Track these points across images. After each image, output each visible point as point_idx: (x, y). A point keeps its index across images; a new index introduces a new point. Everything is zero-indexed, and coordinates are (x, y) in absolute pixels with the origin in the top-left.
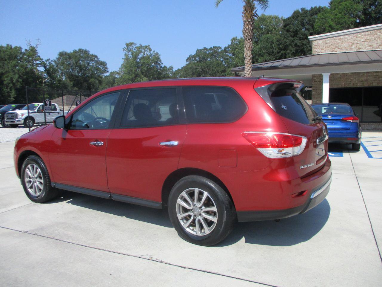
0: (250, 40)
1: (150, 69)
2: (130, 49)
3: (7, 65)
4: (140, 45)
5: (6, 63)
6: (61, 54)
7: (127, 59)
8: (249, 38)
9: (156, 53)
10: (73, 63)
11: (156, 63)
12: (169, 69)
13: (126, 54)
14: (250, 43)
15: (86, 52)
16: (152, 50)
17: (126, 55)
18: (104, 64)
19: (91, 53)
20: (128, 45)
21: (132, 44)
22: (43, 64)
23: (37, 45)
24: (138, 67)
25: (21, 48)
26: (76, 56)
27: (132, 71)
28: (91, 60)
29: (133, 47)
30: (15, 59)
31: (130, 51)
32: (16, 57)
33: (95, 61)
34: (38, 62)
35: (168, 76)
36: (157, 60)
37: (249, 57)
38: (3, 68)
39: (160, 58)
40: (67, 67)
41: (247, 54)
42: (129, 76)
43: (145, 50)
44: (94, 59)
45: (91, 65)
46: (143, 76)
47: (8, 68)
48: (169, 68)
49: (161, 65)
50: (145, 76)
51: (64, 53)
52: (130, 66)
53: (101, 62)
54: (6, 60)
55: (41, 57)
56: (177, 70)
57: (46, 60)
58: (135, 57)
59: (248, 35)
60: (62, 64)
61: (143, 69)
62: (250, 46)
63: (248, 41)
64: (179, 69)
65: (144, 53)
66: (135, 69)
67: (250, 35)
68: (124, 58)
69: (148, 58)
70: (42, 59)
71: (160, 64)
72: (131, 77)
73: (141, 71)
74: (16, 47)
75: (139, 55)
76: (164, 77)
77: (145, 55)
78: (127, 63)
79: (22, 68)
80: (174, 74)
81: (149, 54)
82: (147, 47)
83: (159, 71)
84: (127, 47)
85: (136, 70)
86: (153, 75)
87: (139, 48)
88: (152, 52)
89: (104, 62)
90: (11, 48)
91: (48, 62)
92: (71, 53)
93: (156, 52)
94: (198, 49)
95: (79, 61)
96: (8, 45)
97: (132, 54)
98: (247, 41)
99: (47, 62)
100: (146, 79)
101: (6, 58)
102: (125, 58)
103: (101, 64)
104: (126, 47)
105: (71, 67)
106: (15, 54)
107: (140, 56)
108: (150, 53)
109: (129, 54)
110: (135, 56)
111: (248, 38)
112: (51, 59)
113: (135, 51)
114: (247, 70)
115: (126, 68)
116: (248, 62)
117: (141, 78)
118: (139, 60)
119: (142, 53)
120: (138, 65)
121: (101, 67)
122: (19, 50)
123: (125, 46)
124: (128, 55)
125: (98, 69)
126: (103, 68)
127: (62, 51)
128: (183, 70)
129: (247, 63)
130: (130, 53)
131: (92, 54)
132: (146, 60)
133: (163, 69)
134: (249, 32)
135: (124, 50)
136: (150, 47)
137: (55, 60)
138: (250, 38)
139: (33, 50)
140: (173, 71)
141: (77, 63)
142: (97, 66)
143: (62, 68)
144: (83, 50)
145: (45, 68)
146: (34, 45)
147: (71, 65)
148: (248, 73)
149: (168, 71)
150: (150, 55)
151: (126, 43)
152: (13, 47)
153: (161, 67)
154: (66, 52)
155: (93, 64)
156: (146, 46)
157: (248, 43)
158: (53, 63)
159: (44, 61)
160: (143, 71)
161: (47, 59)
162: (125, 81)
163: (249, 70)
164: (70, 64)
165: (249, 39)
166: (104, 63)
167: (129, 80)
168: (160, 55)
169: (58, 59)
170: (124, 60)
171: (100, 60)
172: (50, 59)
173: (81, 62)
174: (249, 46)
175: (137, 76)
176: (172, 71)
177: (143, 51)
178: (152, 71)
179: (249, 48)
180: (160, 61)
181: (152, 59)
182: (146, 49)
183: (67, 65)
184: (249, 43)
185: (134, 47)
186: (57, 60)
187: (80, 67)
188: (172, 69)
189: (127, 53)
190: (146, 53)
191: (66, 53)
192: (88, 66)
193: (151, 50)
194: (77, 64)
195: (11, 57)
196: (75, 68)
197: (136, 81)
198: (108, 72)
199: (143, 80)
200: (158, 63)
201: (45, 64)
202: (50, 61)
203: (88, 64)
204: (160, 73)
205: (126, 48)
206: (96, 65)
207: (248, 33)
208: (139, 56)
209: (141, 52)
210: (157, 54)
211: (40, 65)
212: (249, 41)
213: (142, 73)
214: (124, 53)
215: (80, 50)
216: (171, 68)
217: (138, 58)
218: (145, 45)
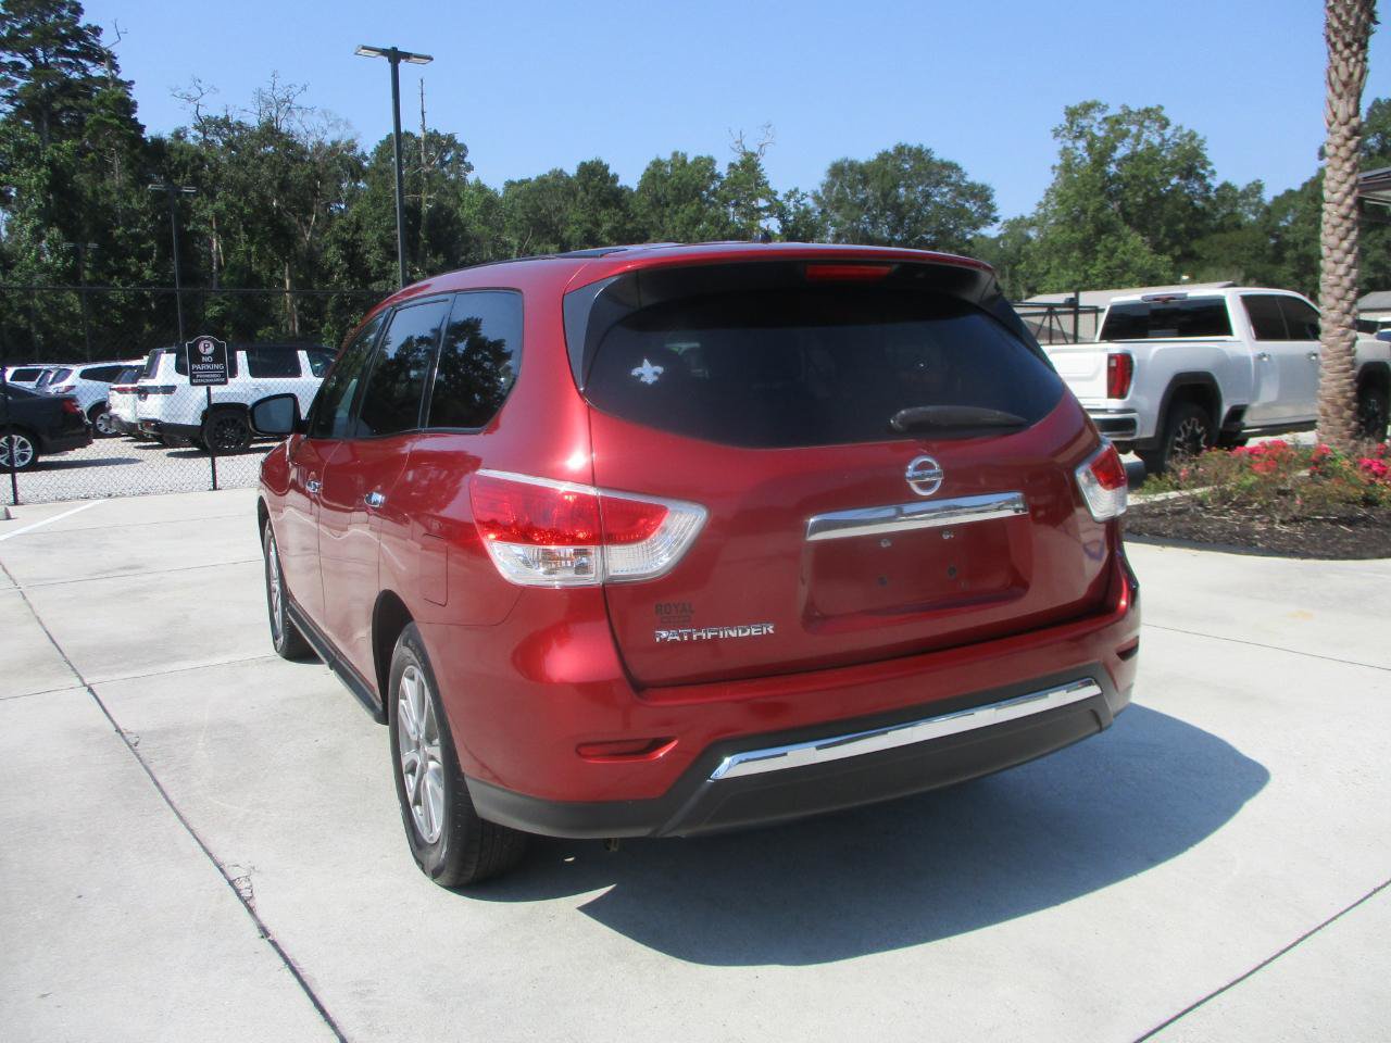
0: (1355, 48)
1: (1162, 199)
2: (1083, 128)
3: (672, 220)
4: (1124, 107)
5: (668, 211)
6: (838, 171)
7: (1067, 168)
8: (1348, 38)
9: (1186, 135)
10: (876, 198)
11: (1190, 172)
12: (1245, 194)
13: (1065, 149)
14: (1353, 60)
15: (920, 155)
16: (1171, 122)
17: (1065, 152)
18: (982, 194)
19: (937, 156)
20: (1072, 114)
21: (1088, 108)
22: (778, 210)
23: (761, 146)
24: (1111, 197)
25: (711, 161)
26: (885, 173)
27: (1084, 211)
28: (937, 184)
29: (1094, 119)
30: (693, 198)
31: (1081, 135)
32: (697, 191)
33: (952, 185)
34: (762, 203)
35: (1234, 223)
36: (1191, 162)
37: (1346, 123)
38: (658, 229)
39: (1205, 153)
40: (856, 212)
41: (1335, 114)
42: (1073, 231)
43: (1141, 125)
44: (950, 177)
45: (938, 199)
46: (1127, 229)
47: (674, 228)
48: (1244, 191)
49: (1209, 180)
50: (1141, 227)
51: (846, 164)
52: (1078, 193)
53: (972, 186)
54: (667, 205)
55: (772, 186)
56: (1283, 196)
57: (785, 195)
58: (1101, 158)
59: (1345, 24)
60: (839, 204)
61: (1131, 201)
62: (1351, 75)
63: (1341, 53)
64: (1290, 193)
65: (1138, 138)
66: (1097, 205)
67: (1352, 23)
68: (1057, 165)
69: (1152, 156)
70: (776, 193)
71: (1203, 177)
72: (1079, 236)
73: (1122, 208)
74: (698, 160)
75: (1114, 148)
76: (1221, 228)
77: (1140, 148)
78: (1069, 183)
79: (712, 227)
80: (1268, 210)
81: (1156, 141)
82: (1154, 116)
83: (1198, 203)
84: (1072, 123)
85: (1103, 207)
86: (1171, 223)
87: (1118, 122)
88: (1168, 132)
89: (983, 186)
90: (684, 162)
91: (792, 200)
92: (869, 164)
93: (1185, 131)
94: (1378, 100)
95: (896, 186)
96: (675, 154)
97: (1090, 146)
98: (1337, 56)
99: (789, 200)
100: (1140, 238)
101: (669, 198)
102: (1061, 166)
103: (974, 196)
104: (1067, 120)
105: (869, 209)
106: (693, 183)
107: (1122, 151)
108: (1161, 135)
109: (1077, 149)
110: (1100, 153)
111: (1343, 38)
112: (801, 191)
113: (1101, 134)
114: (1332, 184)
115: (1062, 202)
116: (1338, 147)
117: (1119, 238)
118: (1117, 165)
119: (1128, 141)
120: (1108, 188)
121: (971, 206)
122: (707, 169)
123: (1063, 120)
124: (1072, 153)
125: (960, 213)
126: (980, 207)
127: (839, 160)
128: (1305, 195)
129: (1335, 155)
130: (1081, 143)
131: (941, 160)
132: (1144, 166)
133: (1218, 196)
134: (1348, 13)
135: (1057, 134)
136: (1164, 113)
137: (815, 193)
138: (1355, 40)
139: (749, 168)
140: (1261, 201)
141: (885, 195)
142: (957, 204)
143: (838, 217)
144: (910, 150)
145: (784, 222)
146: (752, 147)
147: (870, 204)
148: (1337, 196)
149: (1241, 202)
150: (1161, 145)
151: (1067, 108)
152: (690, 160)
153: (1208, 188)
154: (852, 162)
155: (944, 195)
156: (1147, 111)
157: (1343, 63)
158: (810, 202)
159: (780, 197)
160: (1128, 209)
161: (790, 191)
162: (1057, 251)
163: (1344, 182)
164: (864, 202)
165: (1348, 45)
166: (984, 188)
167: (1070, 247)
168: (1202, 142)
169: (828, 187)
170: (1057, 171)
171: (969, 179)
172: (796, 190)
173: (901, 190)
174: (1344, 77)
175: (1104, 228)
176: (1256, 200)
177: (1134, 129)
178: (1168, 207)
179: (1345, 85)
180: (1204, 164)
181: (1169, 158)
182: (1147, 123)
183: (855, 205)
184: (1347, 60)
185: (1099, 117)
186: (824, 192)
187: (897, 208)
188: (1259, 192)
189: (1069, 144)
190: (1144, 136)
191: (852, 165)
192: (926, 203)
193: (1165, 124)
194: (884, 201)
195: (682, 193)
196: (881, 215)
197: (1098, 248)
198: (996, 220)
199: (1125, 243)
200: (1198, 174)
201: (784, 208)
202: (799, 196)
203: (928, 196)
204: (1200, 214)
205: (1068, 125)
206: (953, 199)
207: (1344, 18)
208: (1118, 152)
209: (1125, 134)
210: (1192, 136)
211: (766, 214)
212: (1346, 53)
213: (1127, 218)
214: (1057, 145)
215: (901, 150)
216: (1257, 188)
217: (1114, 161)
218: (1143, 107)
